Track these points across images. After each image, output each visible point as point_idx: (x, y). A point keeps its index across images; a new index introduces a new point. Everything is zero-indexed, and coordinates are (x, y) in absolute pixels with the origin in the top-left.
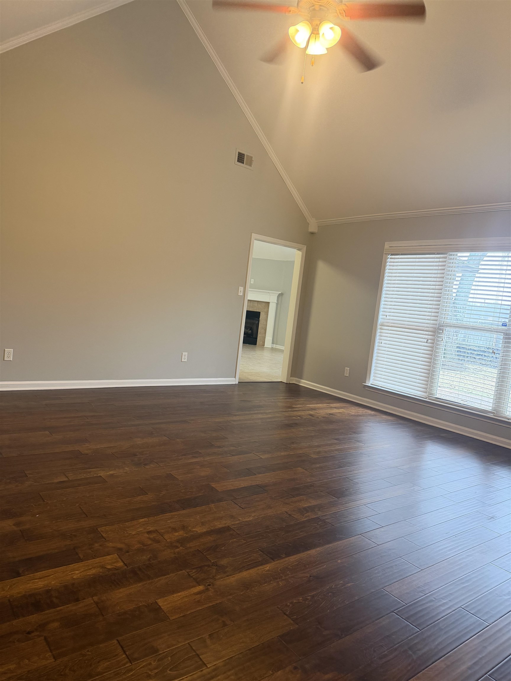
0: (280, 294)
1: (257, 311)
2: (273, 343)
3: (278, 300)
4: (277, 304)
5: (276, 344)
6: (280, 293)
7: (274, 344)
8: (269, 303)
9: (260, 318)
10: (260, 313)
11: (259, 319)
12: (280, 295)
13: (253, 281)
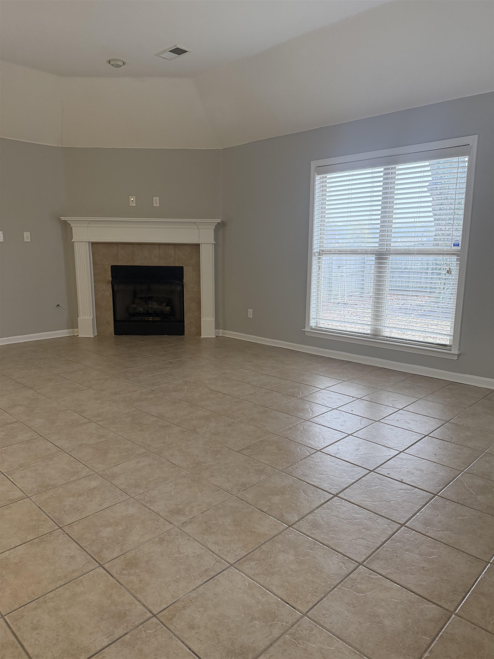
0: (218, 223)
1: (177, 265)
2: (217, 327)
3: (216, 238)
4: (216, 246)
5: (223, 330)
6: (219, 221)
7: (219, 329)
8: (198, 245)
9: (185, 280)
10: (182, 268)
11: (182, 281)
12: (220, 227)
13: (158, 201)
